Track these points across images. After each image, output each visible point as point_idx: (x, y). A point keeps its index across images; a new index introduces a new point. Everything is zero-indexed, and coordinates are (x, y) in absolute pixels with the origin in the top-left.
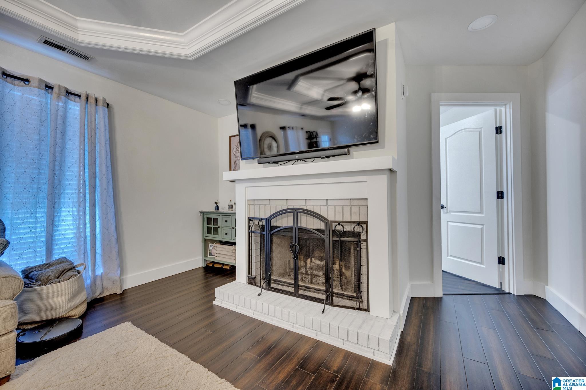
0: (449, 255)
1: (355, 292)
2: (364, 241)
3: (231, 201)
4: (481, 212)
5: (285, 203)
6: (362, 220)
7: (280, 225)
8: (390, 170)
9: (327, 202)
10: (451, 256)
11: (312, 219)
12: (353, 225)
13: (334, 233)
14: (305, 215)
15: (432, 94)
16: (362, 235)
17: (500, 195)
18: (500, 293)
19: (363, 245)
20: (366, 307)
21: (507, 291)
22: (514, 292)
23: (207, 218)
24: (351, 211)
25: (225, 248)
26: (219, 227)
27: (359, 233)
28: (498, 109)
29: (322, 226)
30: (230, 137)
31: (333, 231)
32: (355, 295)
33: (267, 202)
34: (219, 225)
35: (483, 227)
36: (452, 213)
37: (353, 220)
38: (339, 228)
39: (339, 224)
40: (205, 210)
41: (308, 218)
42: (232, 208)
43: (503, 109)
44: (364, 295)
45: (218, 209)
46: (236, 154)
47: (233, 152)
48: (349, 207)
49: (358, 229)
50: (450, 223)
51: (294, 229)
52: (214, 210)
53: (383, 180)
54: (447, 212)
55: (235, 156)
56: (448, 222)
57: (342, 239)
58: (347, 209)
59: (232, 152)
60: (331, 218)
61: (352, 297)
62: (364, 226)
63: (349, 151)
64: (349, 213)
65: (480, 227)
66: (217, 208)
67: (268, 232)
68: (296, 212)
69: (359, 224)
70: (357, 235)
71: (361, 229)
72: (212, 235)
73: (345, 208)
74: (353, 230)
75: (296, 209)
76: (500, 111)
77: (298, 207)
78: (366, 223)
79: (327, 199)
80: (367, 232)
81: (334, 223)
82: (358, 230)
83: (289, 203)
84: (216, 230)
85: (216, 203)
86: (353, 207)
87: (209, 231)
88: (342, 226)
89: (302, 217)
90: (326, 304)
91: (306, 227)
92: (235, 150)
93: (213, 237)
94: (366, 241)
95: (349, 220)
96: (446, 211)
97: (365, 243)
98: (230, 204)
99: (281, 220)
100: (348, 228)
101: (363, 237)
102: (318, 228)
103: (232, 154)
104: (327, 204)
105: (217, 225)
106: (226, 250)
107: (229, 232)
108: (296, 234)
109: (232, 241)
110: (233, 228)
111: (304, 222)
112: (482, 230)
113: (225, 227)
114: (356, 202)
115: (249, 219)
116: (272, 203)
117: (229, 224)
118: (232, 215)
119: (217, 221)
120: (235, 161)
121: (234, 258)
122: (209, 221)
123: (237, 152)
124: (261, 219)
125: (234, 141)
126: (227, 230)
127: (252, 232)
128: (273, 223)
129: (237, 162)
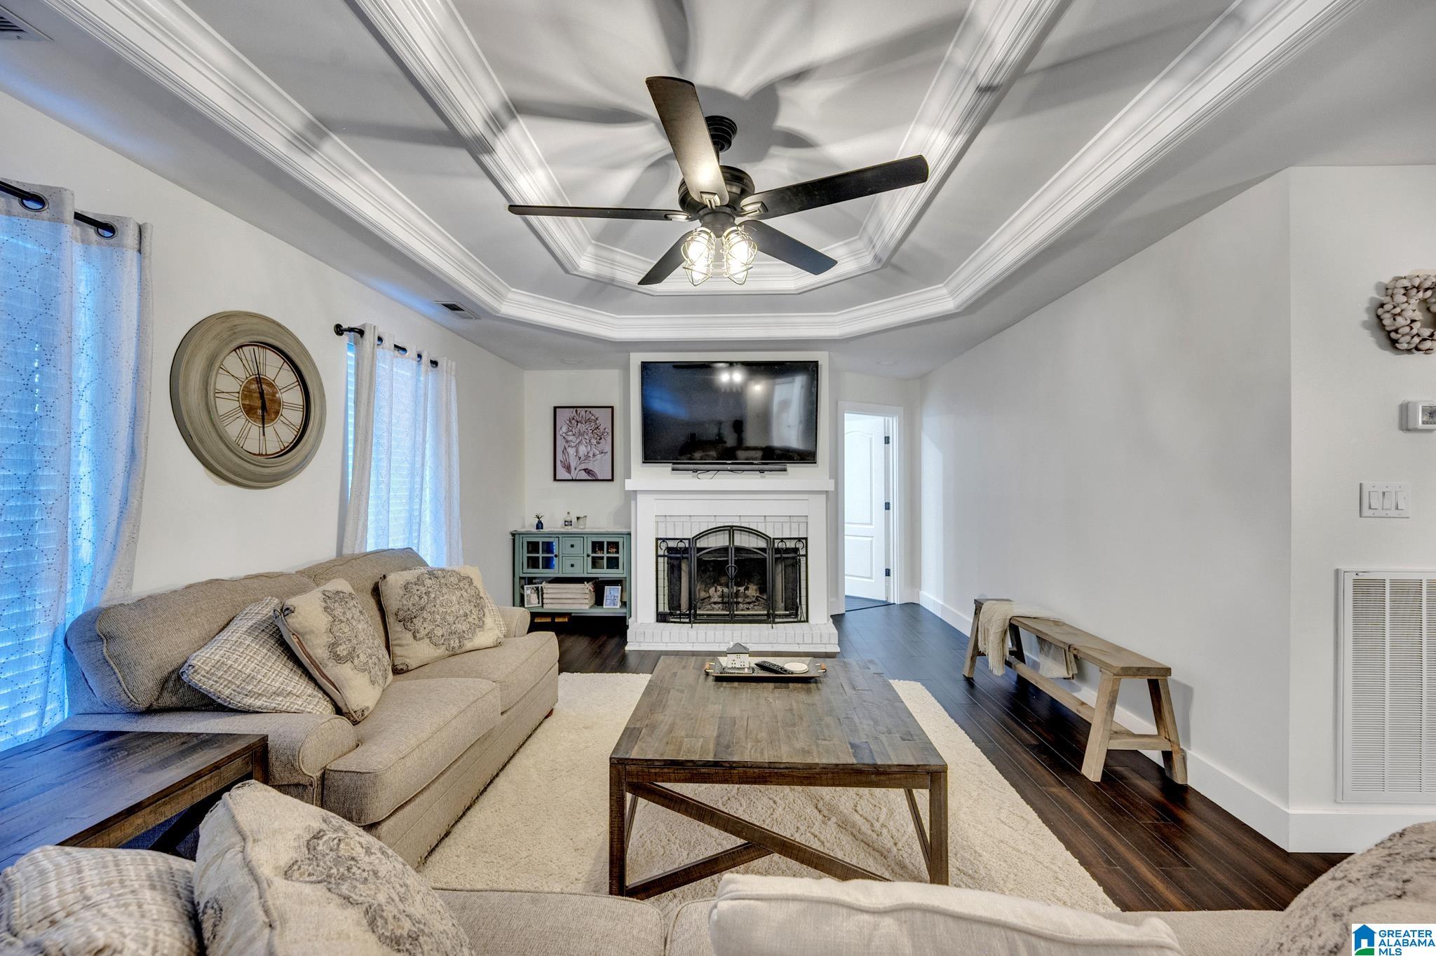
2: (803, 556)
3: (568, 513)
4: (871, 524)
5: (712, 519)
6: (802, 536)
7: (709, 546)
11: (752, 536)
12: (794, 541)
13: (778, 550)
14: (741, 532)
15: (839, 402)
17: (887, 506)
18: (887, 604)
20: (805, 618)
21: (892, 602)
22: (897, 602)
23: (527, 543)
24: (791, 528)
25: (569, 588)
26: (555, 556)
27: (800, 549)
28: (887, 418)
29: (762, 544)
30: (555, 408)
31: (775, 549)
34: (556, 553)
37: (793, 536)
38: (781, 545)
39: (781, 541)
40: (519, 529)
41: (745, 536)
42: (572, 525)
43: (891, 419)
44: (803, 608)
45: (542, 528)
46: (566, 437)
47: (561, 432)
48: (788, 524)
51: (730, 550)
52: (534, 530)
53: (822, 501)
55: (564, 441)
57: (783, 555)
58: (786, 526)
59: (559, 433)
60: (771, 535)
62: (804, 541)
63: (786, 467)
64: (788, 529)
65: (870, 539)
66: (540, 525)
67: (691, 554)
68: (731, 530)
69: (799, 539)
70: (796, 550)
71: (801, 545)
72: (540, 570)
73: (785, 525)
74: (795, 547)
75: (732, 527)
76: (888, 421)
77: (732, 524)
78: (806, 538)
79: (766, 516)
80: (807, 547)
81: (775, 541)
82: (799, 546)
83: (718, 519)
84: (548, 564)
85: (536, 517)
86: (792, 524)
87: (533, 563)
88: (784, 543)
89: (738, 536)
91: (743, 546)
92: (564, 429)
93: (541, 572)
94: (806, 556)
95: (788, 537)
97: (804, 559)
98: (568, 519)
99: (707, 540)
100: (791, 545)
101: (802, 552)
102: (755, 546)
103: (558, 436)
104: (765, 522)
105: (552, 552)
106: (570, 591)
107: (578, 563)
108: (732, 554)
109: (585, 575)
110: (588, 556)
111: (742, 540)
112: (871, 541)
113: (570, 556)
114: (795, 519)
115: (657, 539)
116: (693, 519)
117: (578, 549)
118: (585, 536)
119: (548, 547)
120: (565, 448)
121: (587, 601)
122: (533, 547)
123: (570, 433)
124: (681, 540)
125: (563, 416)
126: (573, 560)
127: (661, 556)
128: (700, 544)
129: (569, 450)
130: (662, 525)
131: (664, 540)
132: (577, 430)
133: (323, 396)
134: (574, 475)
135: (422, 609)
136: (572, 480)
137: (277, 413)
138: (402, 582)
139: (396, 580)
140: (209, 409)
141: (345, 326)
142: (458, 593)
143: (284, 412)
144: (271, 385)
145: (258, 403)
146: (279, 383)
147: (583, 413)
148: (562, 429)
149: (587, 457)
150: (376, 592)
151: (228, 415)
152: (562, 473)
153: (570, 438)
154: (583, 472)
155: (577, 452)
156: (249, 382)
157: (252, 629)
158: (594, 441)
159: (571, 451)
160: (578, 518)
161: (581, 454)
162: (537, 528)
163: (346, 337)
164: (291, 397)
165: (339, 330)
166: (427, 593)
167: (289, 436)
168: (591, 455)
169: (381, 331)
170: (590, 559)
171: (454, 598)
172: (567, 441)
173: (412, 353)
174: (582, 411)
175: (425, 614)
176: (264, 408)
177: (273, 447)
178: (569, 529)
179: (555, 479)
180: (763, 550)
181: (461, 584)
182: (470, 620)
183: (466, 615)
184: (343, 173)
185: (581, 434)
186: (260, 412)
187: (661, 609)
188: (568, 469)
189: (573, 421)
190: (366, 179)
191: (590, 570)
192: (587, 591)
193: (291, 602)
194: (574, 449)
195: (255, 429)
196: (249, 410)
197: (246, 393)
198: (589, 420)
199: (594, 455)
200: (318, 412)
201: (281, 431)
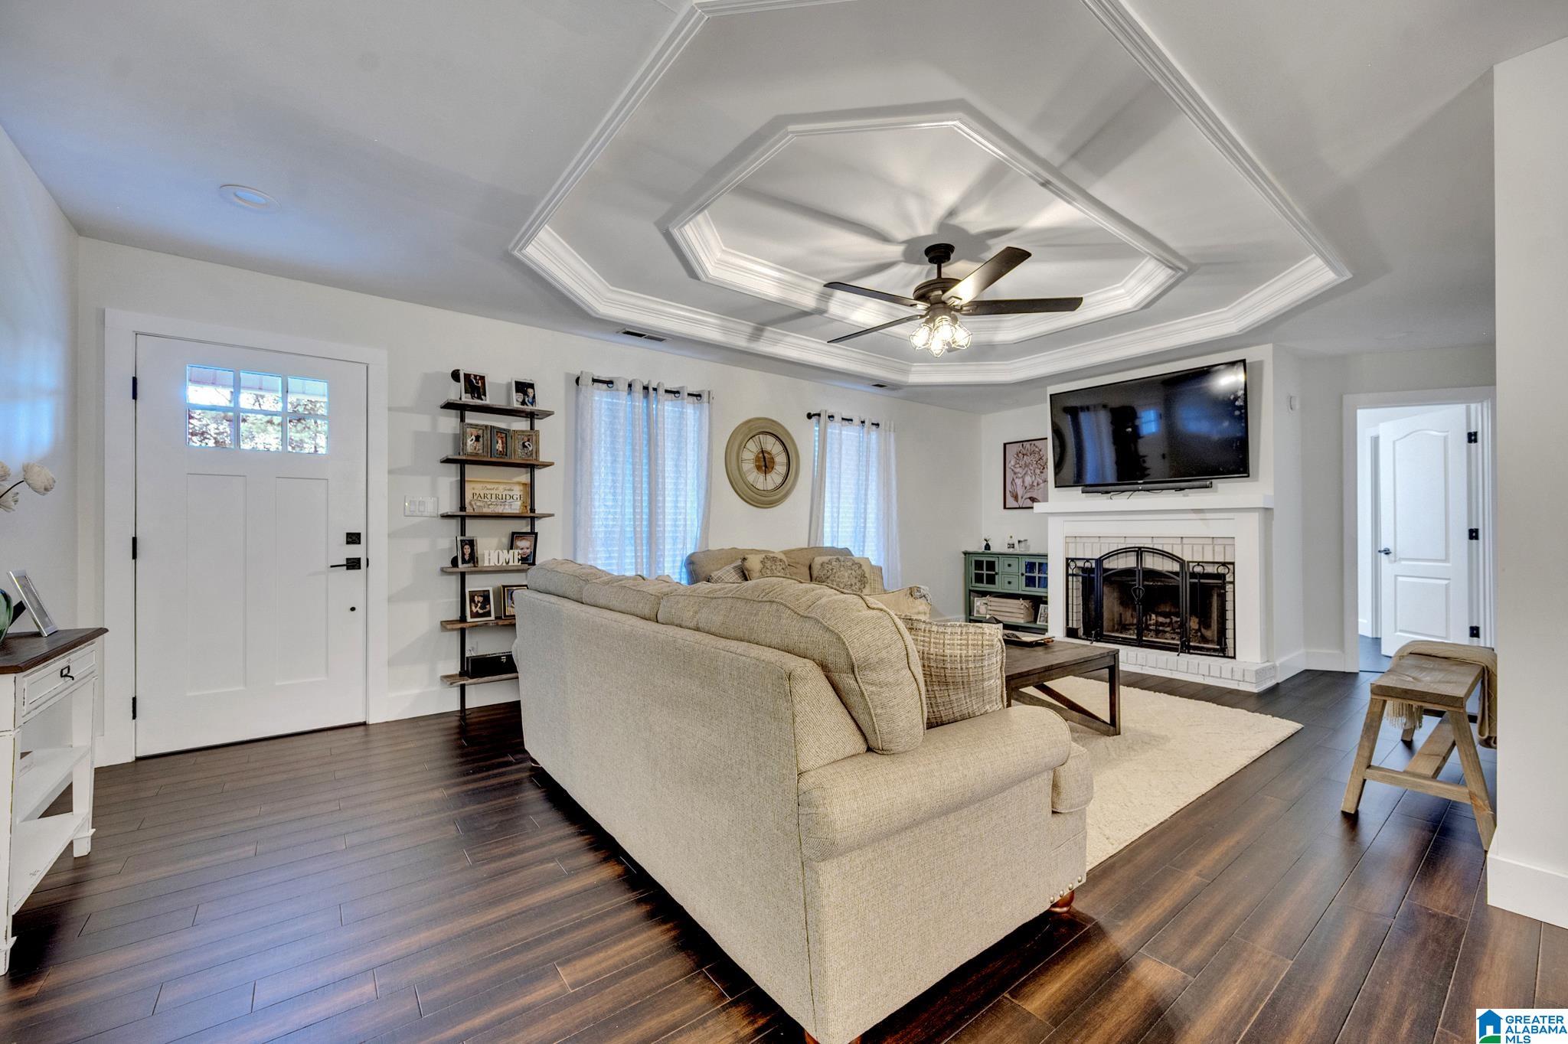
0: (1398, 629)
1: (1218, 645)
2: (1230, 583)
3: (1013, 537)
4: (1446, 560)
5: (1122, 540)
6: (1228, 560)
7: (1116, 567)
8: (1266, 509)
9: (1182, 542)
10: (1401, 631)
11: (1161, 560)
12: (1216, 566)
13: (1193, 575)
14: (1152, 554)
15: (1344, 396)
16: (1227, 576)
17: (1473, 534)
19: (1229, 587)
20: (1231, 654)
23: (976, 561)
24: (1214, 550)
25: (1007, 603)
26: (997, 574)
27: (1224, 576)
28: (1473, 406)
29: (1176, 567)
30: (1005, 445)
31: (1190, 573)
32: (1218, 647)
33: (1097, 540)
34: (997, 571)
35: (1449, 583)
36: (1403, 562)
37: (1216, 560)
38: (1198, 569)
39: (1198, 565)
40: (970, 549)
41: (1155, 558)
42: (1013, 547)
43: (1479, 407)
44: (1230, 642)
45: (989, 549)
46: (1014, 469)
47: (1010, 465)
48: (1211, 547)
49: (1222, 570)
50: (1400, 579)
51: (1137, 572)
52: (982, 551)
53: (1255, 519)
54: (1395, 561)
55: (1012, 472)
56: (1396, 576)
57: (1202, 581)
58: (1209, 549)
59: (1008, 466)
60: (1187, 558)
61: (1215, 650)
62: (1231, 567)
63: (1211, 483)
64: (1211, 552)
65: (1446, 582)
66: (988, 547)
67: (1099, 575)
68: (1139, 552)
69: (1224, 564)
70: (1222, 577)
71: (1227, 570)
73: (1206, 547)
74: (1216, 572)
75: (1140, 548)
76: (1476, 409)
77: (1142, 546)
78: (1233, 564)
79: (1182, 538)
80: (1234, 573)
81: (1191, 564)
82: (1223, 572)
83: (1129, 541)
84: (991, 580)
85: (986, 540)
86: (1216, 547)
87: (979, 579)
88: (1203, 567)
89: (1147, 557)
90: (1181, 652)
91: (1152, 567)
92: (1013, 463)
93: (984, 586)
94: (1233, 583)
95: (1211, 560)
96: (1393, 559)
97: (1231, 586)
98: (1011, 542)
99: (1116, 561)
100: (1210, 569)
101: (1229, 578)
102: (1170, 569)
103: (1007, 469)
104: (1182, 543)
105: (994, 571)
106: (1008, 605)
107: (1014, 580)
108: (1139, 577)
109: (1020, 592)
110: (1022, 575)
111: (1151, 563)
112: (1447, 587)
113: (1009, 574)
114: (1220, 541)
115: (1067, 559)
116: (1102, 540)
117: (1014, 569)
118: (1020, 557)
119: (991, 566)
120: (1013, 480)
121: (1022, 616)
122: (979, 565)
123: (1018, 466)
124: (1088, 560)
125: (1012, 450)
126: (1011, 578)
127: (1070, 575)
128: (1107, 565)
129: (1017, 480)
130: (1072, 546)
131: (1073, 560)
132: (1023, 463)
133: (797, 456)
134: (1021, 503)
135: (828, 578)
136: (1019, 508)
137: (772, 468)
138: (821, 562)
139: (818, 560)
140: (739, 469)
141: (812, 413)
142: (850, 572)
143: (776, 467)
144: (769, 453)
145: (763, 464)
146: (774, 452)
147: (1028, 446)
148: (1011, 463)
149: (1032, 486)
150: (810, 568)
151: (749, 471)
152: (1011, 502)
153: (1017, 470)
154: (1029, 500)
155: (1023, 482)
156: (759, 454)
157: (736, 567)
158: (1038, 471)
159: (1019, 482)
160: (1019, 542)
161: (1027, 484)
162: (985, 549)
163: (814, 419)
164: (780, 459)
165: (810, 416)
166: (832, 569)
167: (779, 480)
168: (1035, 484)
169: (831, 412)
170: (1024, 577)
171: (846, 574)
172: (1015, 473)
173: (856, 421)
174: (1027, 445)
175: (829, 581)
176: (766, 466)
177: (771, 486)
178: (1011, 551)
179: (1005, 508)
180: (1177, 574)
181: (853, 567)
182: (854, 588)
183: (851, 585)
184: (776, 342)
185: (1026, 465)
186: (764, 468)
187: (1070, 626)
188: (1016, 498)
189: (1020, 455)
190: (788, 339)
191: (1024, 588)
192: (1022, 607)
193: (746, 556)
194: (1021, 480)
195: (761, 477)
196: (758, 468)
197: (757, 459)
198: (1033, 453)
199: (1038, 484)
200: (795, 466)
201: (775, 478)
